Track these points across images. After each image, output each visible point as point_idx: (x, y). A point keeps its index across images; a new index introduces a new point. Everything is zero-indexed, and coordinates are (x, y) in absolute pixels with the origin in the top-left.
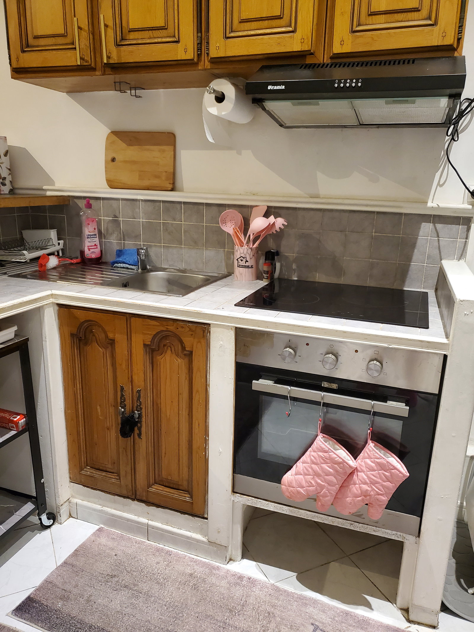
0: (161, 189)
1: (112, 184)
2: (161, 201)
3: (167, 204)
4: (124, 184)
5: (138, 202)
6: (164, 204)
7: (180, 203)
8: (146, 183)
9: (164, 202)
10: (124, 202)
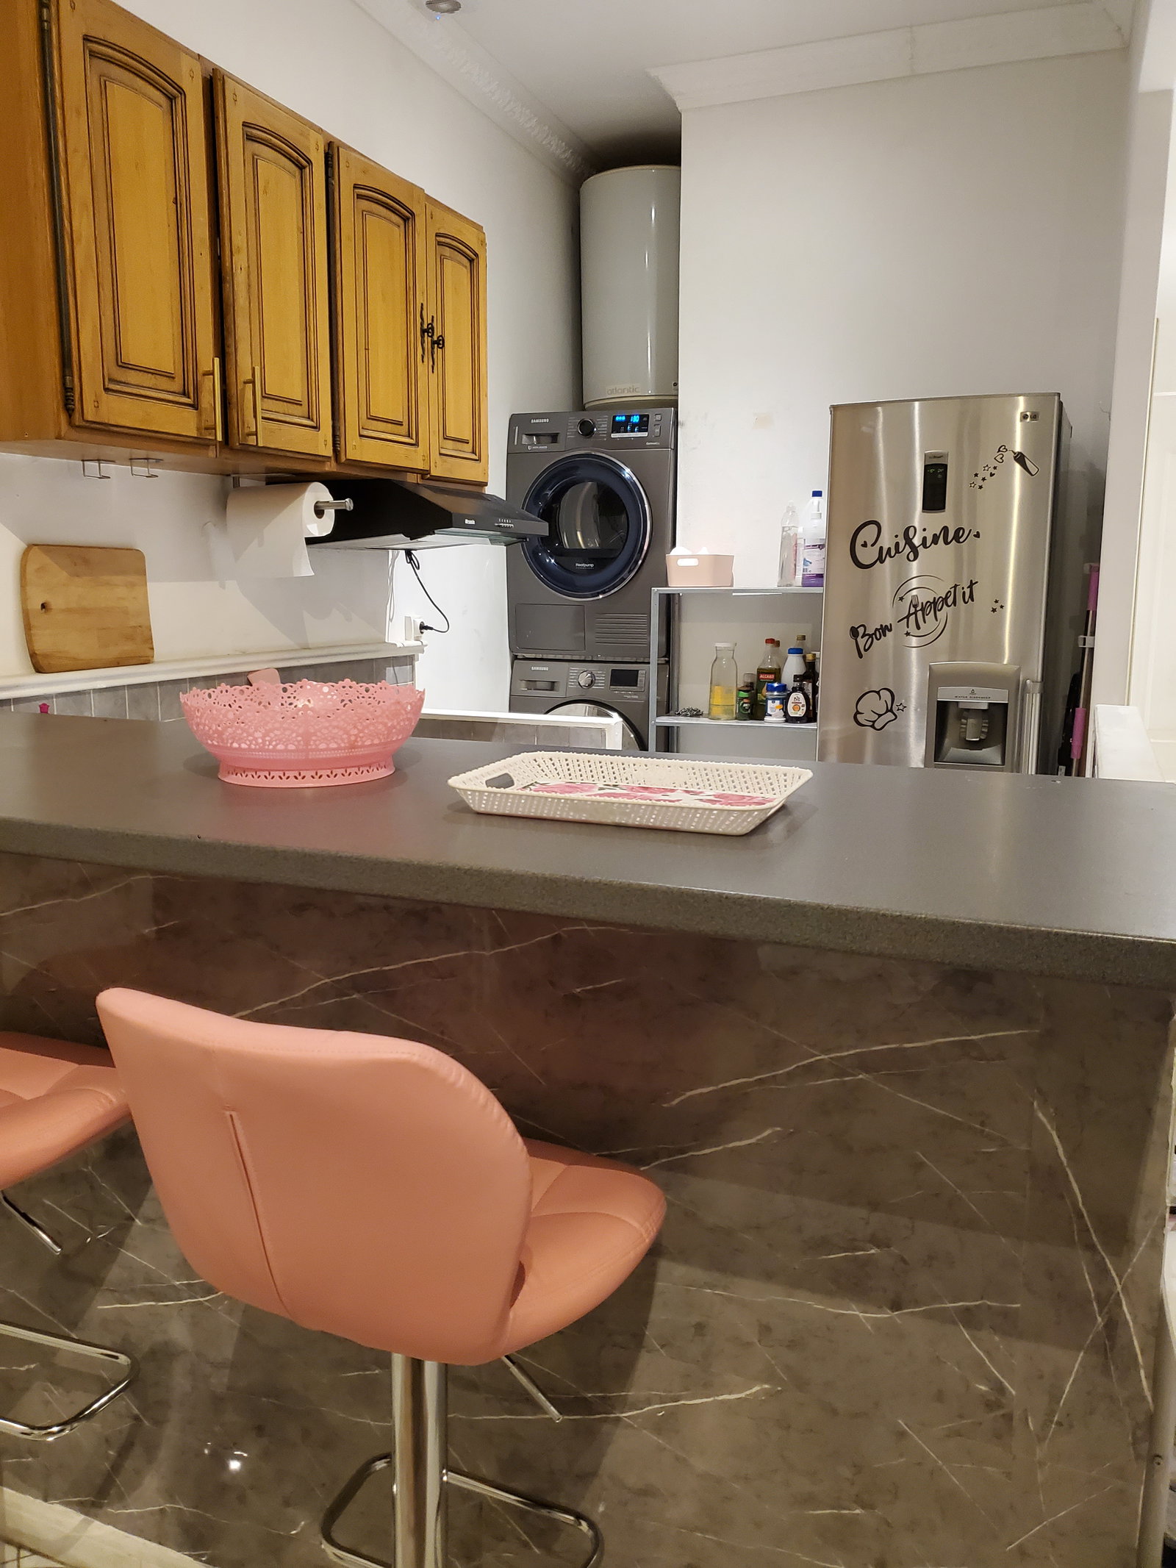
0: (139, 662)
1: (39, 665)
2: (124, 686)
3: (135, 691)
4: (75, 659)
5: (87, 695)
6: (130, 691)
7: (154, 684)
8: (113, 652)
9: (130, 687)
10: (61, 699)
